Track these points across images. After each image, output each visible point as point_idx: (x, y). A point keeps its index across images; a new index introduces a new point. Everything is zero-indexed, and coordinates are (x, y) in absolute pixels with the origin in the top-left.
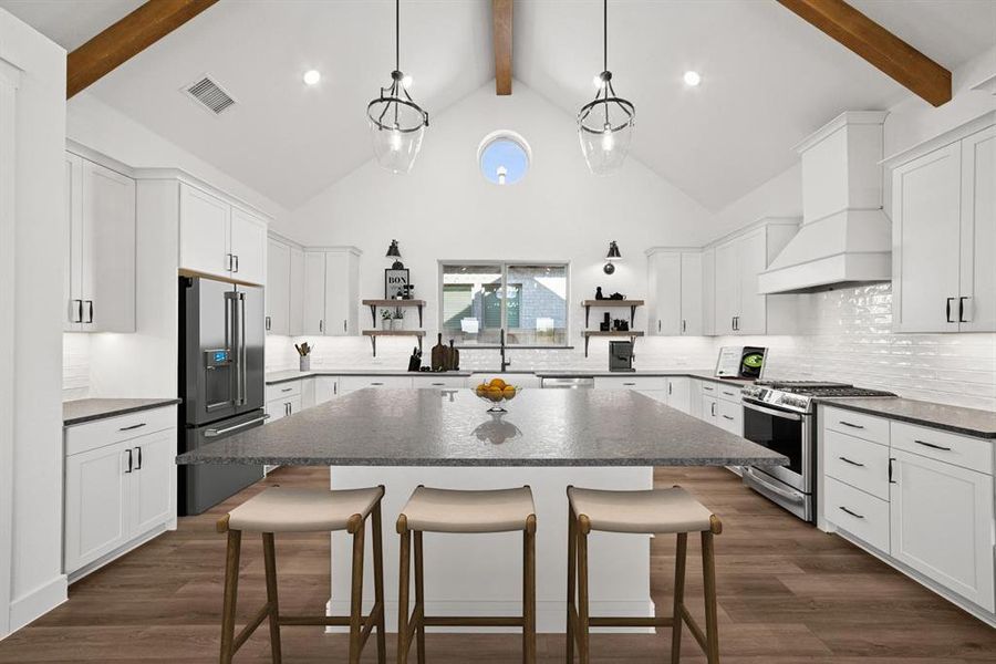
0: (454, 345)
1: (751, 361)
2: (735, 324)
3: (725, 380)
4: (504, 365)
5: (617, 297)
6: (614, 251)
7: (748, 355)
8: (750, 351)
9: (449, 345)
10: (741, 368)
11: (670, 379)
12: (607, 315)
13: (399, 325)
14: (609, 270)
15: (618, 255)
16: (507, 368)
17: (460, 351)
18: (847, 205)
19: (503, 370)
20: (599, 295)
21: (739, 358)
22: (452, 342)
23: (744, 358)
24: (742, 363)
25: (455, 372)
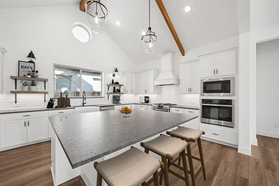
0: (68, 97)
1: (147, 99)
2: (146, 91)
3: (142, 104)
4: (83, 104)
5: (117, 83)
6: (116, 71)
7: (146, 98)
8: (146, 97)
9: (65, 97)
10: (145, 101)
11: (131, 105)
12: (114, 88)
13: (34, 88)
14: (114, 76)
15: (118, 72)
16: (85, 105)
17: (70, 99)
18: (171, 70)
19: (83, 105)
20: (113, 82)
21: (144, 99)
22: (67, 96)
23: (145, 99)
24: (145, 100)
25: (69, 107)
